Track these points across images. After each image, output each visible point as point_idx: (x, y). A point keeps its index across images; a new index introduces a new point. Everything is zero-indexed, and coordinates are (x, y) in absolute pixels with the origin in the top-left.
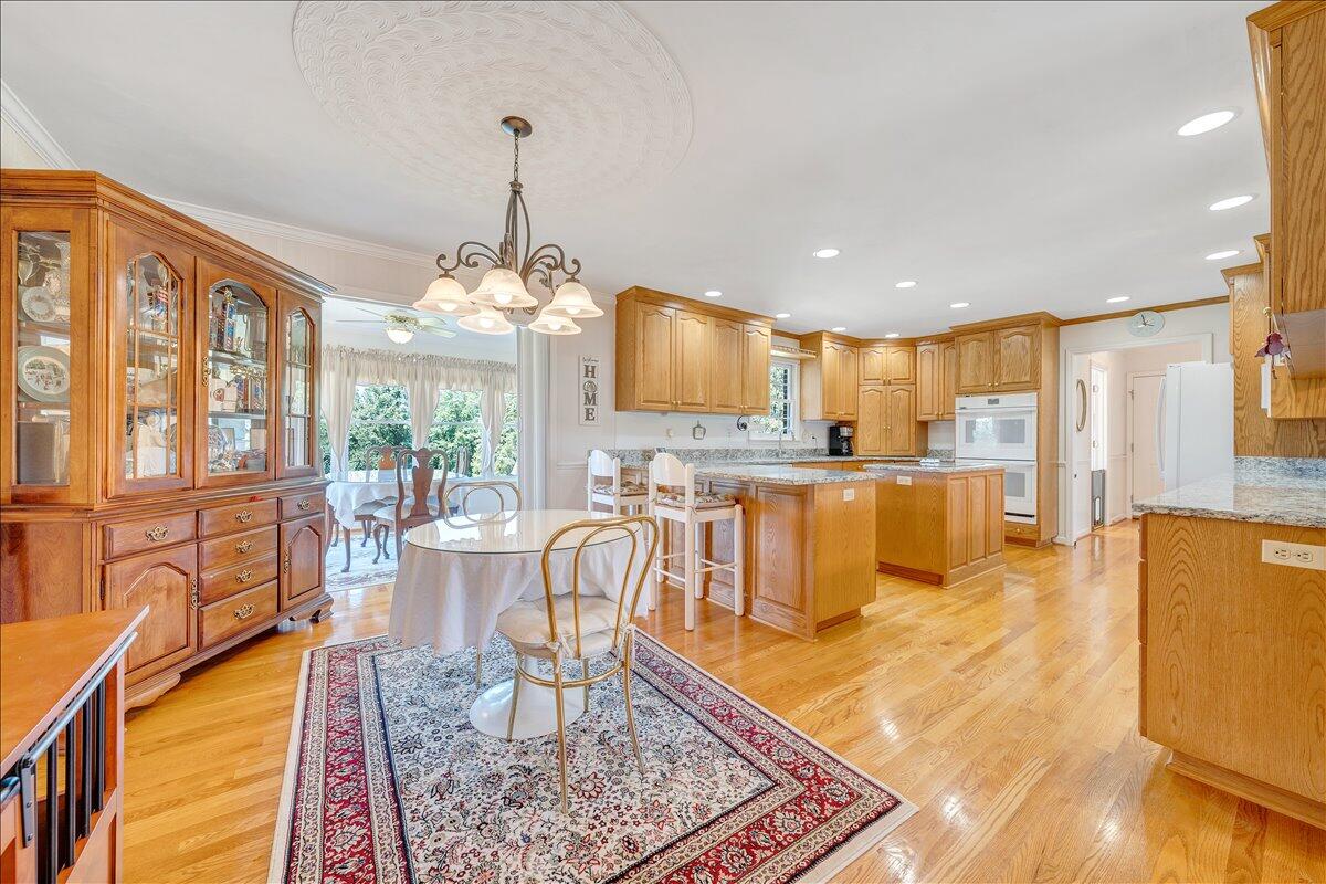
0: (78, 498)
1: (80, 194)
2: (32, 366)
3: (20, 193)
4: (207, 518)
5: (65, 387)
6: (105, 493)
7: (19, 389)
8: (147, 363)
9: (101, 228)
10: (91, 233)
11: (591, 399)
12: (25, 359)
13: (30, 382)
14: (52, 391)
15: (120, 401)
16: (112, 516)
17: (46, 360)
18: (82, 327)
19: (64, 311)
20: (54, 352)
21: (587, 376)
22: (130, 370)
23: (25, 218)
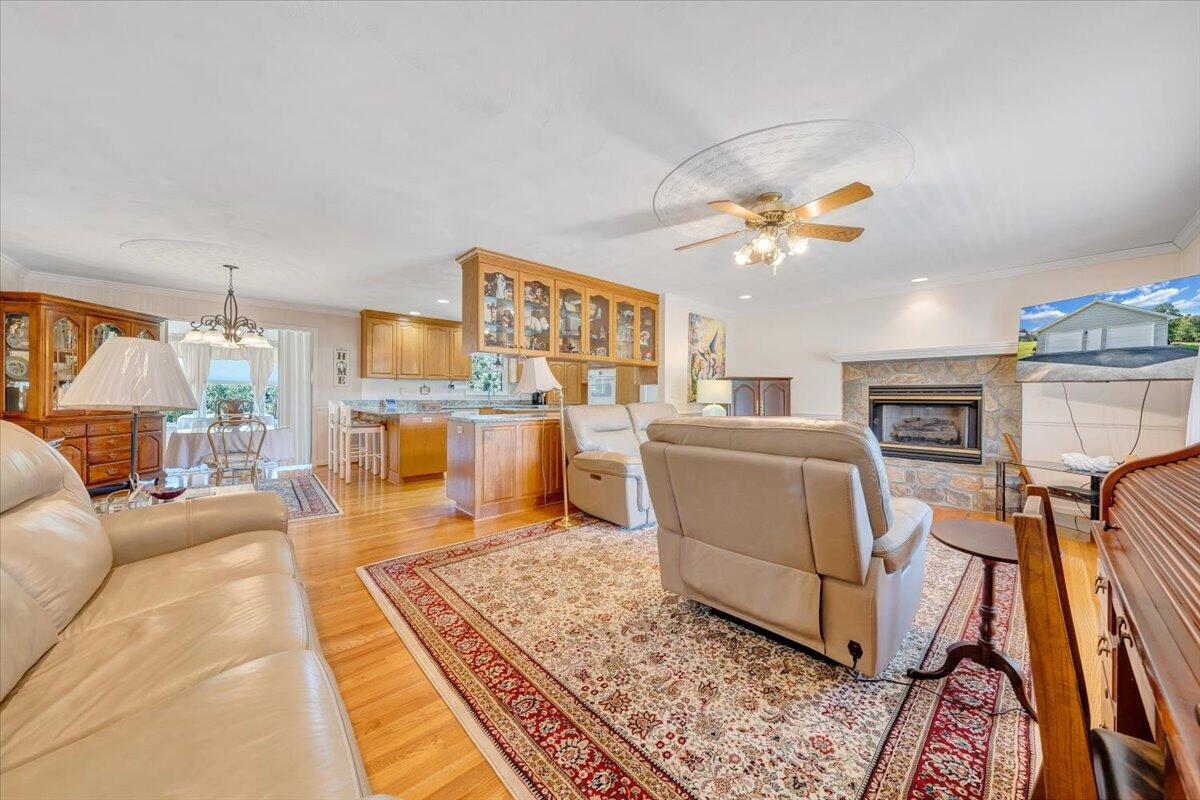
0: (32, 417)
1: (33, 300)
2: (11, 364)
3: (7, 299)
4: (92, 428)
5: (25, 371)
6: (44, 415)
7: (6, 375)
8: (63, 360)
9: (42, 312)
10: (38, 314)
11: (343, 372)
12: (8, 363)
13: (9, 370)
14: (19, 374)
15: (50, 379)
16: (49, 424)
17: (16, 362)
18: (34, 349)
19: (26, 344)
20: (21, 359)
21: (339, 358)
22: (55, 364)
23: (8, 308)
